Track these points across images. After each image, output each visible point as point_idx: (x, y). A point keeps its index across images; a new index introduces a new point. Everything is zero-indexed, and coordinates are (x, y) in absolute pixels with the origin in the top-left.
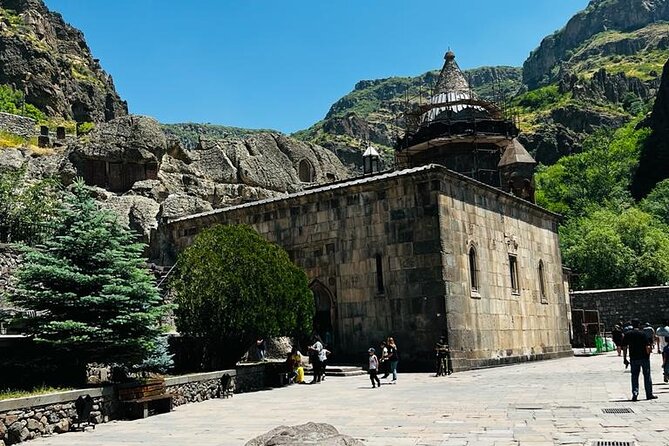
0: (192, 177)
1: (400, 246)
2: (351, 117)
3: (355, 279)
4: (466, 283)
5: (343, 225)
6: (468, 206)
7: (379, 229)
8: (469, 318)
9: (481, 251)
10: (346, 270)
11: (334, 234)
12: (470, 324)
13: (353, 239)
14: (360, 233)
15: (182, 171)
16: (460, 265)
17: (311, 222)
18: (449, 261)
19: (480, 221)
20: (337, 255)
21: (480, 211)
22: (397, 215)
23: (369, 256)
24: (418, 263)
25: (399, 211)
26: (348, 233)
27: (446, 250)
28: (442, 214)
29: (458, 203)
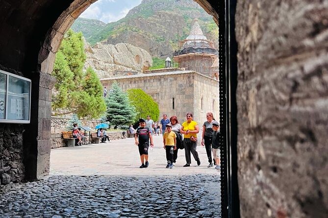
0: (97, 60)
1: (181, 96)
2: (140, 19)
3: (165, 105)
4: (200, 108)
5: (162, 88)
6: (202, 84)
7: (174, 90)
8: (200, 119)
9: (205, 98)
10: (162, 102)
11: (159, 90)
12: (200, 120)
13: (165, 92)
14: (167, 90)
15: (92, 58)
16: (198, 102)
17: (151, 85)
18: (195, 101)
19: (205, 88)
20: (160, 97)
21: (205, 85)
22: (181, 86)
23: (170, 98)
24: (186, 101)
25: (181, 85)
26: (164, 90)
27: (195, 98)
28: (194, 87)
29: (199, 83)
